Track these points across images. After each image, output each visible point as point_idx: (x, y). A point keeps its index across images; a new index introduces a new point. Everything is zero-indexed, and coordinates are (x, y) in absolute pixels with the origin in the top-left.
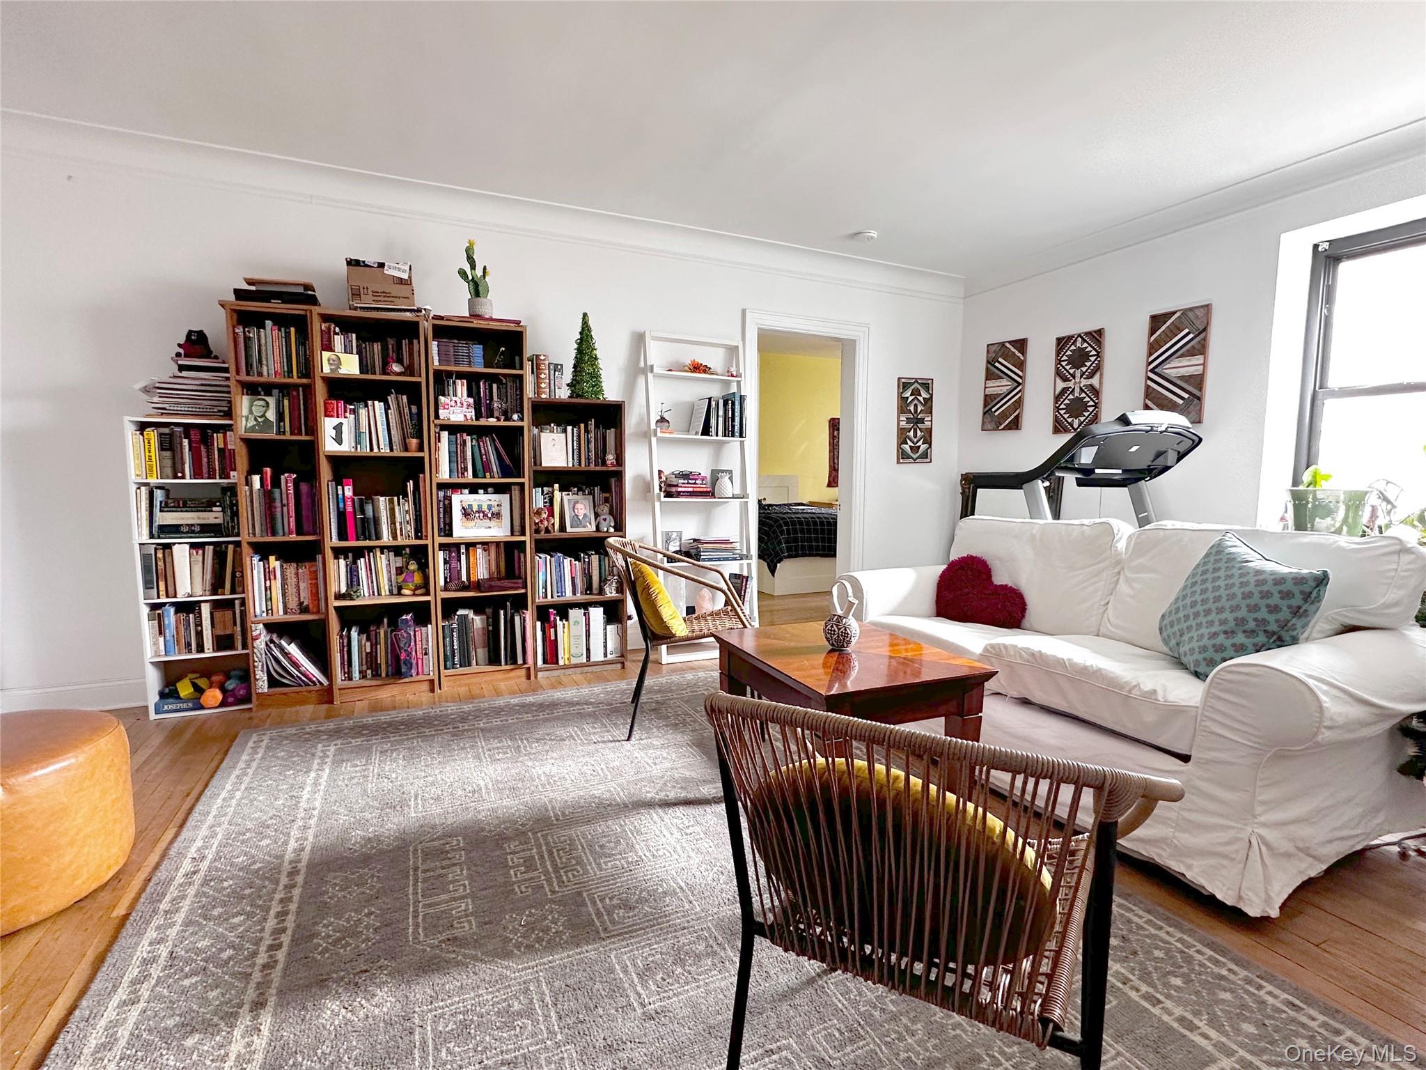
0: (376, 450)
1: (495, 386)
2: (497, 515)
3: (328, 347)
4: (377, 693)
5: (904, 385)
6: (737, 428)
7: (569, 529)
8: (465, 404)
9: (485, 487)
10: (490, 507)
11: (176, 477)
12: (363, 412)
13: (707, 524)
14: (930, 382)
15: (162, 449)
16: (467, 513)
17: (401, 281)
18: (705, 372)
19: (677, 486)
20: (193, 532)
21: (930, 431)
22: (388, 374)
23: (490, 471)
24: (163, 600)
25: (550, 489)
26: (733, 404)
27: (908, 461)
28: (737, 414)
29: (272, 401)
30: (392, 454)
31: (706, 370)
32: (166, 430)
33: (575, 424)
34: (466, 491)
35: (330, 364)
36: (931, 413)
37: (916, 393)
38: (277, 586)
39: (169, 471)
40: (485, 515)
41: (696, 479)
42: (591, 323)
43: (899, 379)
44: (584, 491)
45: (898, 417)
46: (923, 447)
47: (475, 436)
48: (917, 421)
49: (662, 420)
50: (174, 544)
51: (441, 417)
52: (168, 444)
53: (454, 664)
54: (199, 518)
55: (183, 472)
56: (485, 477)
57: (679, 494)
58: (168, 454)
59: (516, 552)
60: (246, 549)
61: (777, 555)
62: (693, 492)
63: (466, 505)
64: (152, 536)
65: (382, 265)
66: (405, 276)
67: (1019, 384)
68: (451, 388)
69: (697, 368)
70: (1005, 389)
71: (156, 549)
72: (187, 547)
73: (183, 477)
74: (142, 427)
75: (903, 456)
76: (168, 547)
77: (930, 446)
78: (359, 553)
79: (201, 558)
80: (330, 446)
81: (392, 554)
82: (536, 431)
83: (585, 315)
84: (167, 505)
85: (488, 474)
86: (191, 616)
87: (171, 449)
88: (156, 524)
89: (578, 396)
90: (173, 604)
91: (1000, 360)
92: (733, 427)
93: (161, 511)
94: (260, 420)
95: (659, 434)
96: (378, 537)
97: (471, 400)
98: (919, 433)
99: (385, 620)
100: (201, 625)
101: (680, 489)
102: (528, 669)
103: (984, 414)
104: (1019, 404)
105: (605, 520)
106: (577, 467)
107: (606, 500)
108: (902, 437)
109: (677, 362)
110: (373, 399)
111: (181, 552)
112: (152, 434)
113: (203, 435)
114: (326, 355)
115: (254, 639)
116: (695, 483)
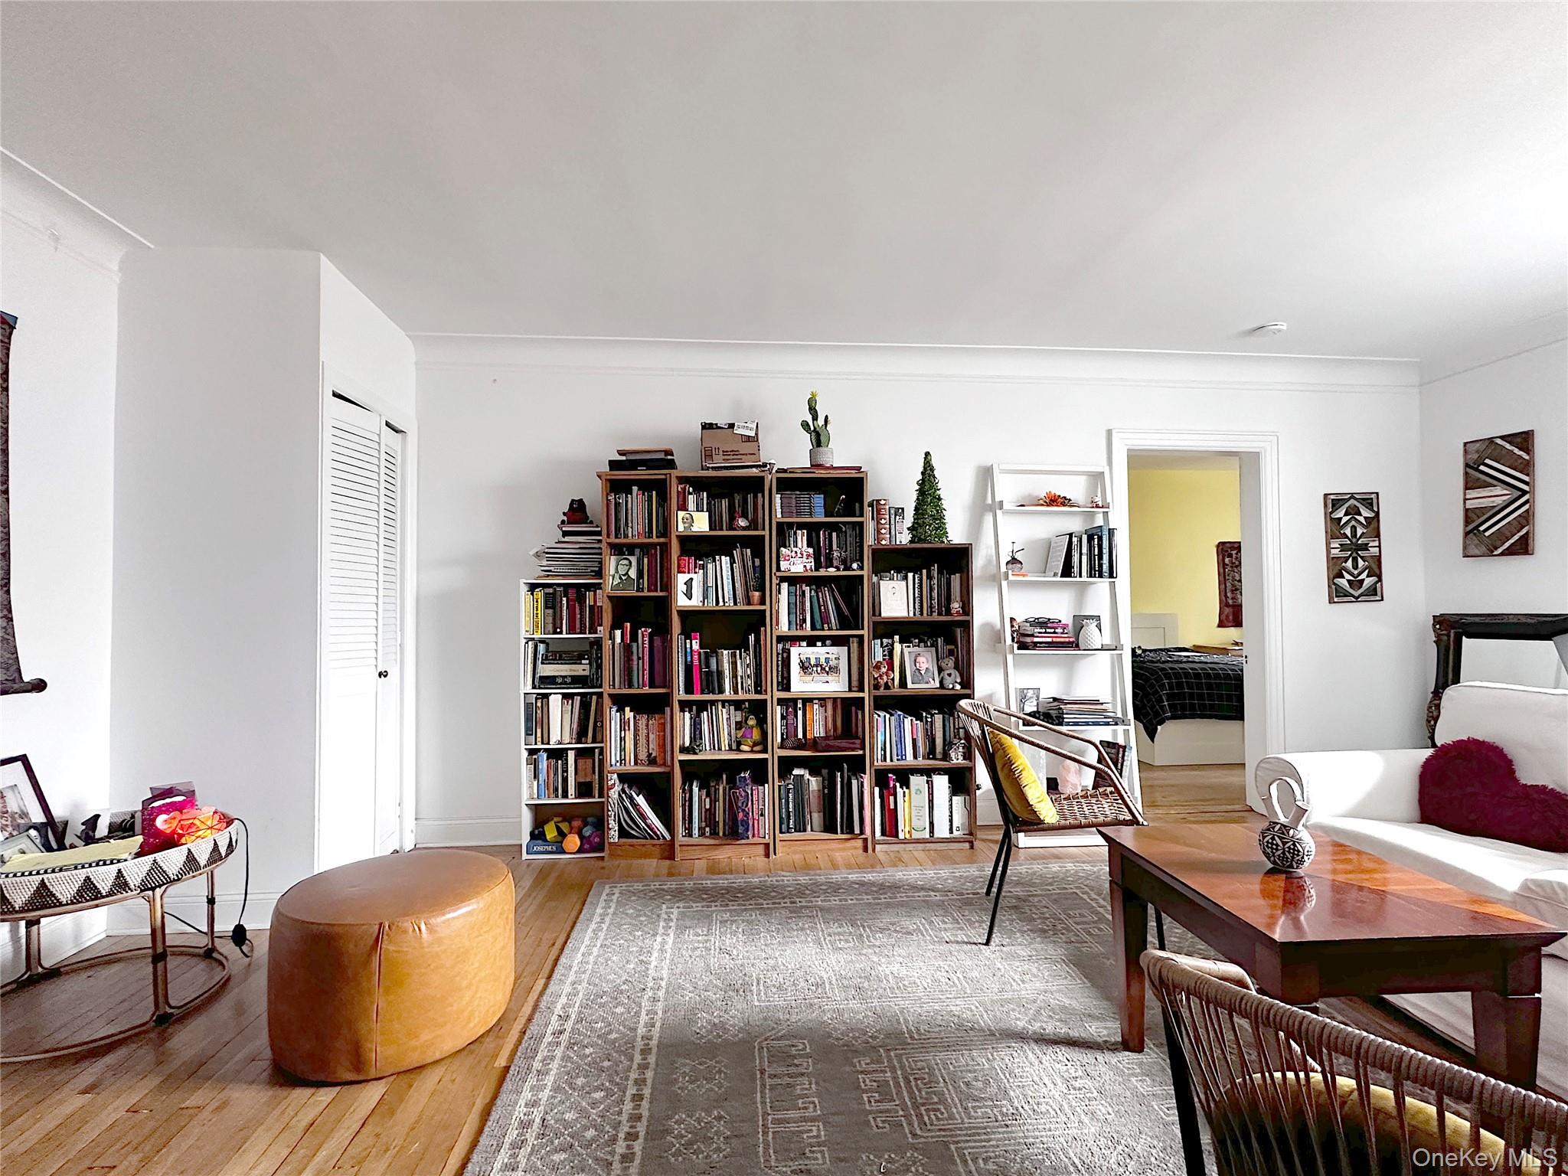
0: (721, 604)
1: (834, 535)
2: (834, 670)
3: (683, 507)
4: (717, 852)
5: (1333, 502)
6: (1105, 567)
7: (910, 685)
8: (805, 554)
9: (823, 639)
10: (827, 660)
11: (555, 633)
12: (710, 566)
13: (1069, 680)
14: (1373, 496)
15: (546, 607)
16: (805, 667)
17: (748, 439)
18: (1064, 504)
19: (1032, 636)
20: (565, 683)
21: (1378, 559)
22: (735, 529)
23: (829, 623)
24: (540, 746)
25: (890, 641)
26: (1100, 539)
27: (1346, 599)
28: (1106, 551)
29: (633, 559)
30: (735, 608)
31: (1064, 502)
32: (551, 590)
33: (916, 570)
34: (804, 644)
35: (684, 523)
36: (1378, 536)
37: (1353, 512)
38: (630, 736)
39: (550, 627)
40: (823, 669)
41: (1055, 628)
42: (934, 462)
43: (1326, 495)
44: (925, 643)
45: (1328, 544)
46: (1368, 582)
47: (814, 587)
48: (1356, 548)
49: (1014, 561)
50: (551, 694)
51: (782, 569)
52: (551, 603)
53: (789, 828)
54: (571, 670)
55: (561, 628)
56: (823, 629)
57: (1035, 646)
58: (550, 611)
59: (853, 708)
60: (607, 701)
61: (1157, 714)
62: (1052, 642)
63: (803, 658)
64: (534, 687)
65: (732, 426)
66: (753, 434)
67: (1524, 493)
68: (792, 539)
69: (1054, 500)
70: (1499, 501)
71: (536, 699)
72: (560, 696)
73: (561, 633)
74: (532, 587)
75: (1337, 594)
76: (546, 696)
77: (1380, 580)
78: (702, 706)
79: (570, 708)
80: (682, 601)
81: (732, 708)
82: (875, 579)
83: (927, 454)
84: (547, 659)
85: (826, 626)
86: (560, 762)
87: (553, 607)
88: (537, 676)
89: (920, 541)
90: (546, 750)
91: (1488, 461)
92: (1101, 565)
93: (542, 663)
94: (624, 578)
95: (1011, 578)
96: (721, 691)
97: (811, 550)
98: (1361, 563)
99: (724, 776)
100: (567, 771)
101: (1036, 640)
102: (865, 840)
103: (1467, 534)
104: (1527, 518)
105: (950, 675)
106: (918, 617)
107: (951, 653)
108: (1335, 570)
109: (1029, 495)
110: (721, 555)
111: (555, 701)
112: (539, 594)
113: (578, 592)
114: (681, 514)
115: (610, 789)
116: (1055, 633)
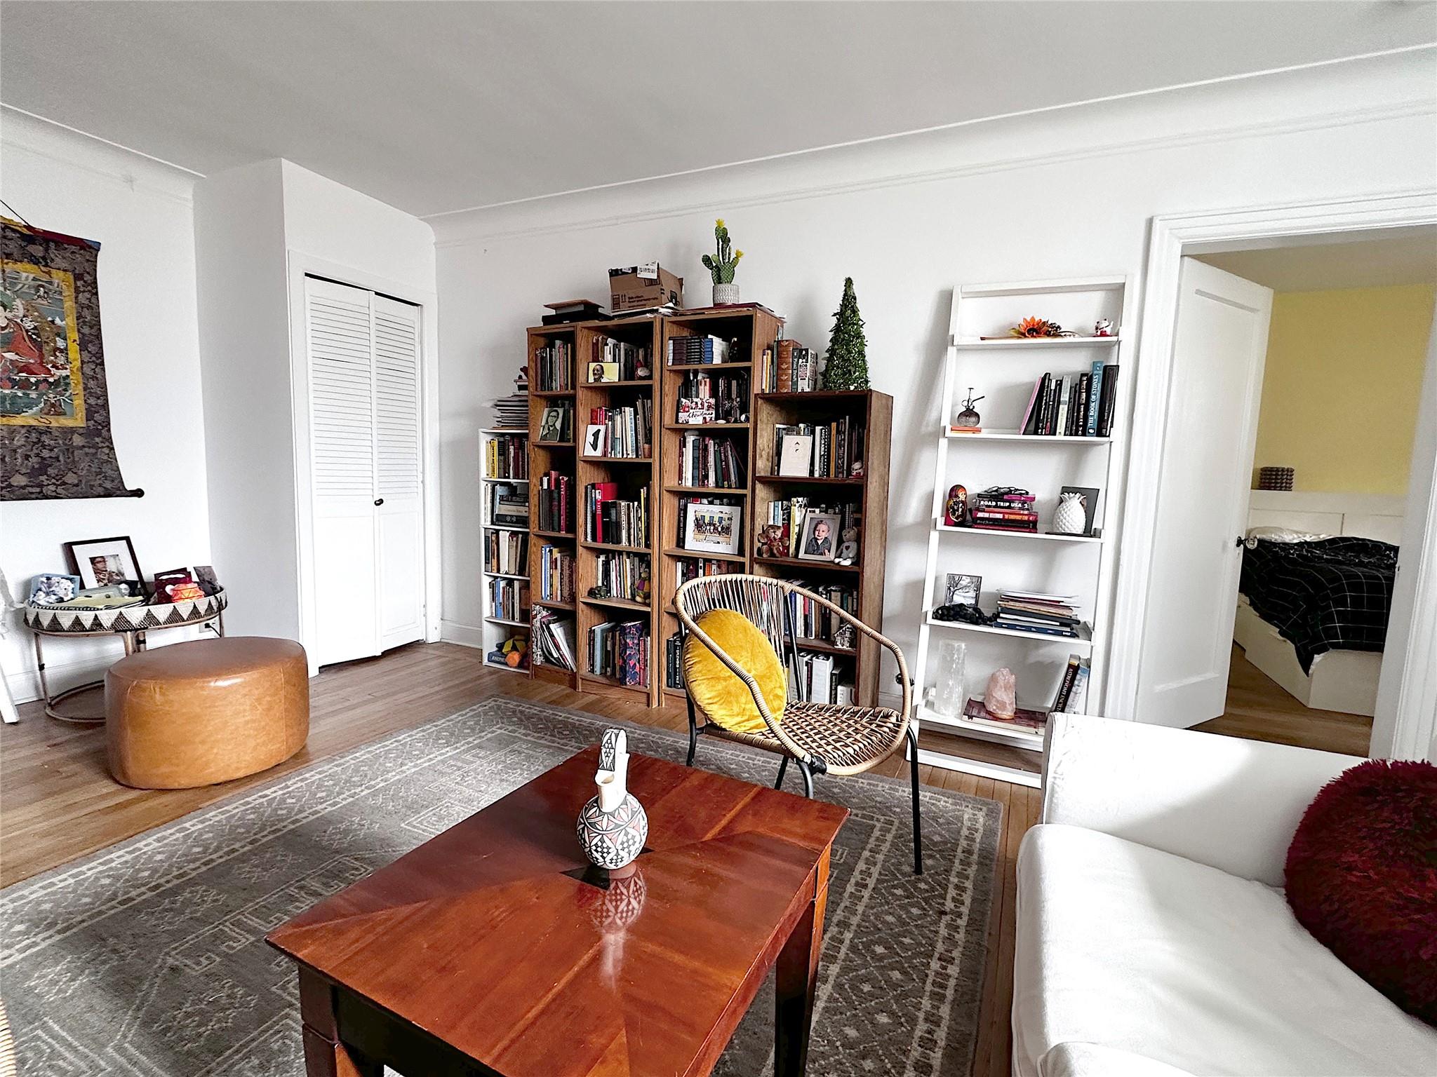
0: (625, 456)
1: (734, 383)
2: (727, 530)
3: (597, 357)
4: (609, 691)
6: (1093, 422)
7: (801, 555)
8: (706, 405)
9: (720, 497)
10: (721, 519)
11: (505, 477)
12: (618, 418)
15: (500, 454)
16: (699, 524)
17: (651, 282)
18: (1048, 334)
19: (983, 510)
20: (512, 522)
22: (634, 380)
23: (729, 480)
24: (496, 573)
25: (790, 504)
26: (1090, 380)
28: (1095, 398)
29: (561, 411)
30: (637, 460)
31: (1052, 330)
32: (502, 439)
33: (825, 423)
34: (705, 501)
35: (594, 374)
38: (557, 574)
39: (502, 472)
40: (716, 529)
41: (1010, 501)
42: (856, 289)
44: (831, 508)
47: (717, 441)
49: (969, 413)
50: (502, 530)
51: (680, 422)
52: (502, 450)
53: (675, 683)
54: (518, 511)
55: (509, 473)
56: (723, 487)
58: (502, 458)
61: (1316, 638)
62: (1003, 520)
63: (699, 516)
64: (493, 523)
65: (635, 270)
66: (654, 276)
68: (694, 389)
69: (1036, 329)
71: (492, 533)
72: (507, 533)
73: (508, 477)
76: (499, 532)
78: (611, 555)
79: (514, 544)
81: (637, 559)
83: (849, 282)
84: (503, 499)
85: (726, 483)
86: (510, 589)
87: (504, 454)
88: (494, 514)
90: (500, 578)
92: (1086, 420)
93: (498, 503)
94: (551, 429)
95: (951, 433)
96: (619, 542)
97: (713, 401)
100: (514, 598)
101: (980, 515)
105: (847, 548)
106: (825, 478)
110: (625, 406)
111: (504, 537)
112: (495, 442)
113: (520, 440)
114: (592, 365)
115: (533, 618)
116: (1009, 507)
